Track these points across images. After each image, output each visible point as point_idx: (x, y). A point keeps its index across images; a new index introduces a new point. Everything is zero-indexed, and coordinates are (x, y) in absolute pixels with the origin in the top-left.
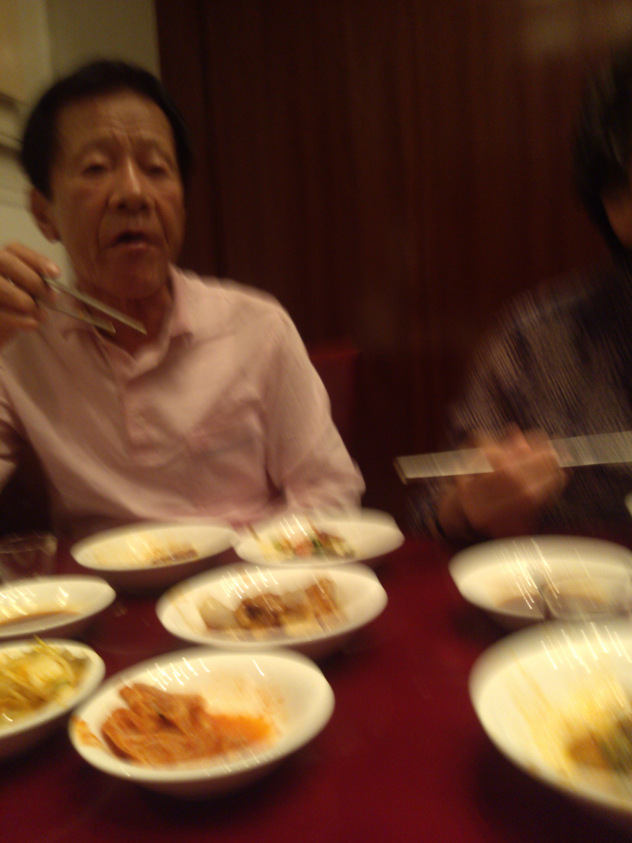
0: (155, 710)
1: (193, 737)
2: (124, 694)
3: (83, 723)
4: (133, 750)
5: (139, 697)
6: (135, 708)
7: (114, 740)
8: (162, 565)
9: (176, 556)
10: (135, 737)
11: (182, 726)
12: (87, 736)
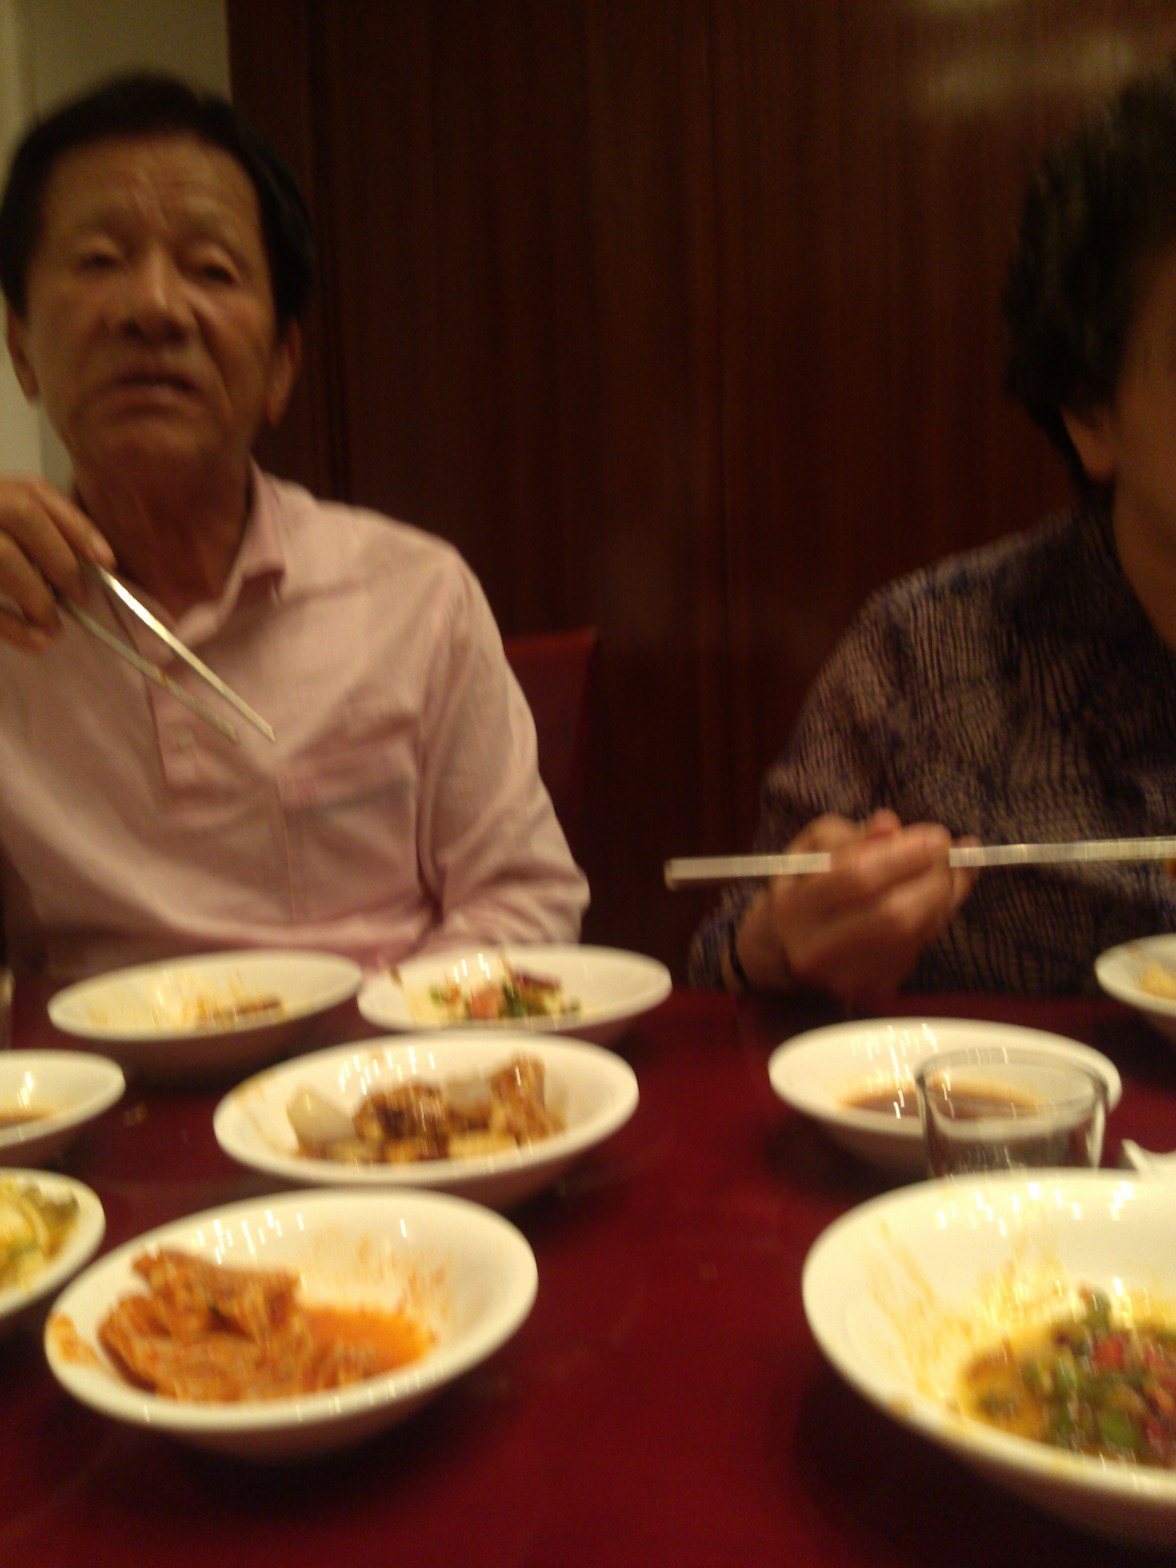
0: (202, 1297)
1: (274, 1347)
2: (144, 1268)
3: (67, 1323)
4: (159, 1372)
5: (172, 1272)
6: (166, 1294)
7: (123, 1353)
8: (215, 1027)
9: (244, 1011)
10: (165, 1348)
11: (253, 1326)
12: (70, 1346)
